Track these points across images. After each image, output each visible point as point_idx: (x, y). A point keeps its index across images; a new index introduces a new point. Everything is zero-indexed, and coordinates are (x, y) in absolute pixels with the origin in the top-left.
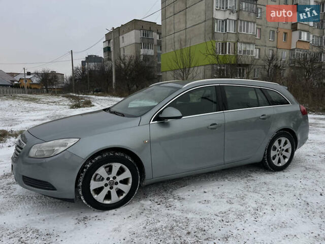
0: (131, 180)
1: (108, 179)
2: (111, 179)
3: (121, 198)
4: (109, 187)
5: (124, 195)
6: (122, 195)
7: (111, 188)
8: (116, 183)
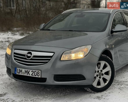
0: (110, 72)
1: (98, 71)
2: (100, 72)
3: (106, 84)
4: (99, 76)
5: (107, 82)
6: (106, 82)
7: (100, 78)
8: (103, 74)
